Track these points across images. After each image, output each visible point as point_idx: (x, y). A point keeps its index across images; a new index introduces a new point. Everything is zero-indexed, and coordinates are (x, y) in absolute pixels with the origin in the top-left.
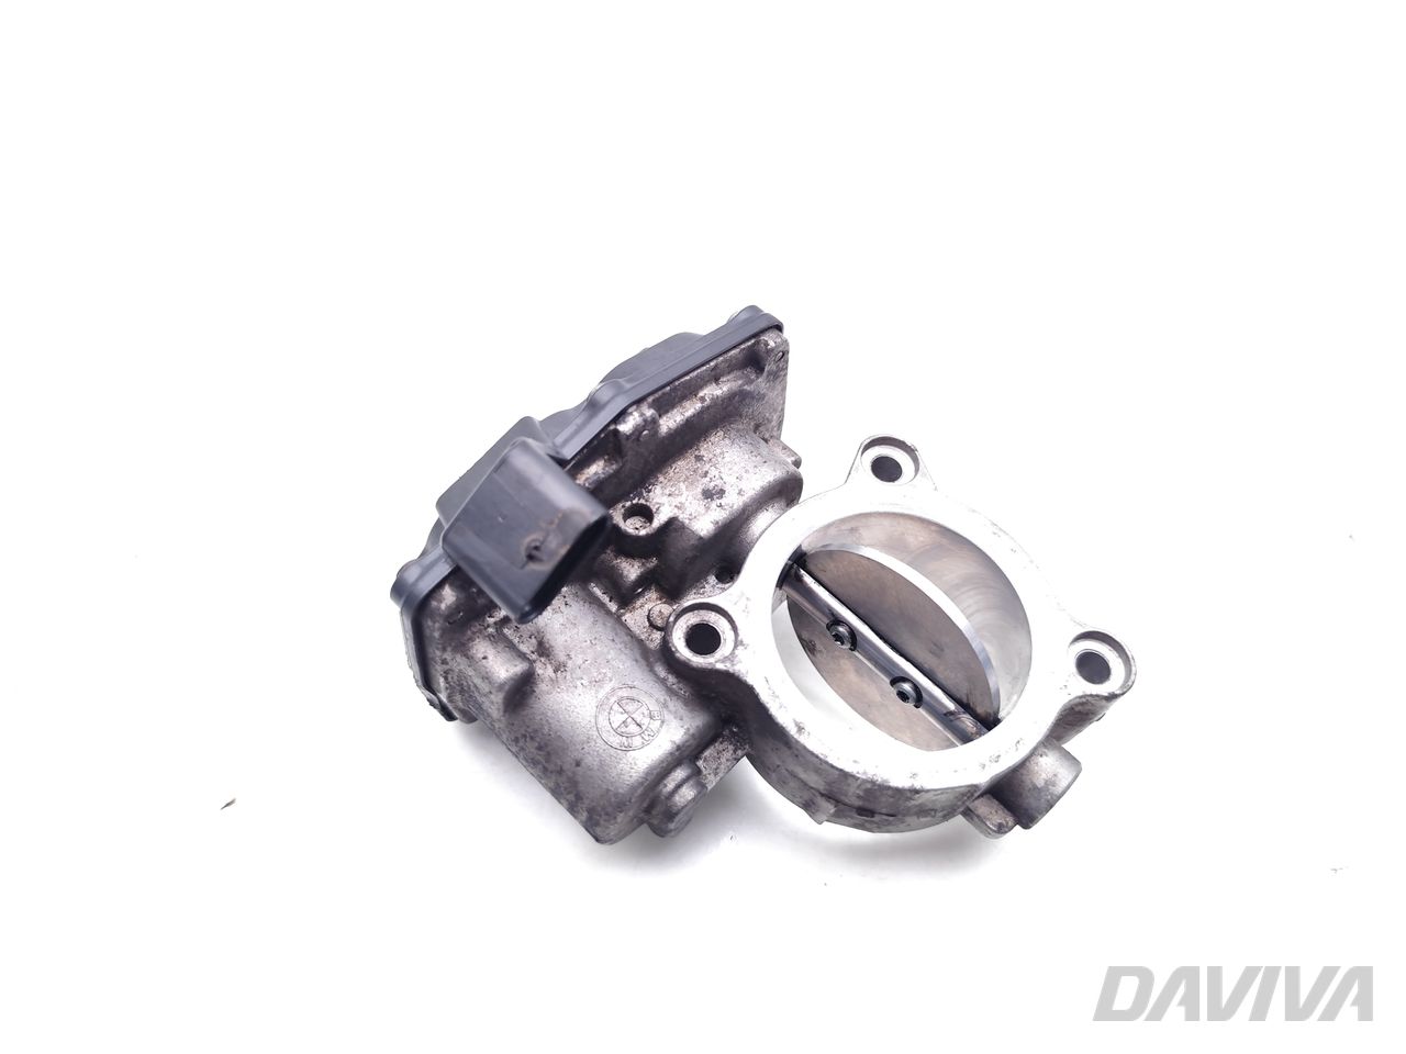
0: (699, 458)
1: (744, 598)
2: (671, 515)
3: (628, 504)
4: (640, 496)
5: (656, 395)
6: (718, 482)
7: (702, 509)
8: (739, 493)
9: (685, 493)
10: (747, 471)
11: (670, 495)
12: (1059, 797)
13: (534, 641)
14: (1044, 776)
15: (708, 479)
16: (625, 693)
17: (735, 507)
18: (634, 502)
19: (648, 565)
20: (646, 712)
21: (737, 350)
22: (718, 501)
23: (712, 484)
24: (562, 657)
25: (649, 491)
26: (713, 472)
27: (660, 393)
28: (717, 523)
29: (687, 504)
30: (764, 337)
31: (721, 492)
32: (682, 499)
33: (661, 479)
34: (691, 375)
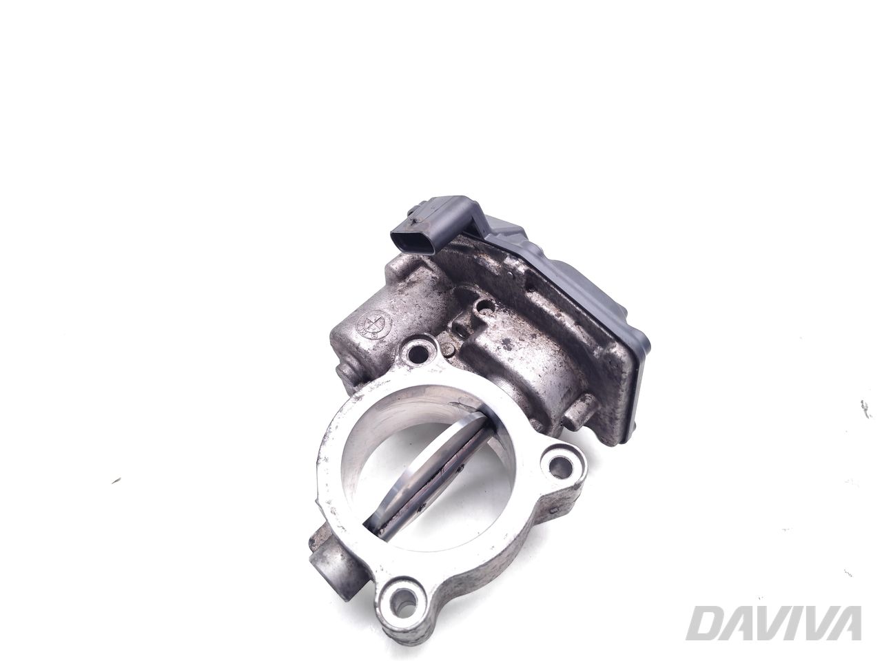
0: (534, 336)
1: (441, 369)
2: (489, 323)
3: (494, 302)
4: (501, 307)
5: (537, 274)
6: (517, 347)
7: (495, 338)
8: (510, 359)
9: (505, 330)
10: (528, 363)
11: (503, 322)
12: (315, 566)
13: (416, 279)
14: (329, 555)
15: (518, 341)
16: (387, 321)
17: (499, 357)
18: (496, 305)
19: (468, 329)
20: (376, 331)
21: (598, 326)
22: (502, 347)
23: (514, 344)
24: (406, 292)
25: (504, 311)
26: (524, 344)
27: (540, 276)
28: (486, 347)
29: (497, 331)
30: (617, 344)
31: (510, 349)
32: (501, 328)
33: (514, 317)
34: (562, 295)
